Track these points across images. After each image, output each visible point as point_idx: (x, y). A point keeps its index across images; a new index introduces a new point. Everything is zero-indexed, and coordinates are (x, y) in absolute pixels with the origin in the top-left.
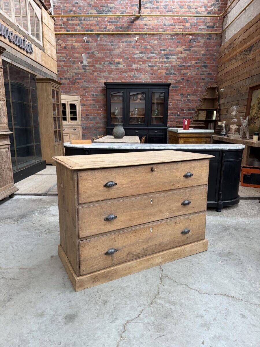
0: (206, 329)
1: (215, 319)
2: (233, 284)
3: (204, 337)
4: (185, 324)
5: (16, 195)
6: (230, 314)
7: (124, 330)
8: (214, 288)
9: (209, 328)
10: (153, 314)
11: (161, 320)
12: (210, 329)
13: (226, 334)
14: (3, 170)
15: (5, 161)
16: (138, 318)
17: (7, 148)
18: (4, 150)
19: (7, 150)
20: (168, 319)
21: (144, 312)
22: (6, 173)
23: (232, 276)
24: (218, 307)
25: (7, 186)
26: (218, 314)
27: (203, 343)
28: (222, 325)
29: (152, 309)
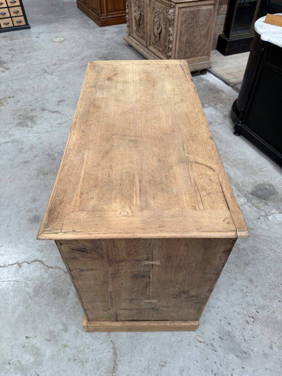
0: (47, 338)
1: (65, 346)
2: (149, 366)
3: (36, 336)
4: (49, 314)
5: (210, 72)
6: (81, 364)
7: (29, 262)
8: (125, 337)
9: (49, 340)
10: (55, 280)
11: (49, 289)
12: (48, 343)
13: (44, 363)
14: (195, 37)
15: (201, 24)
16: (47, 268)
17: (211, 4)
18: (205, 8)
19: (212, 7)
20: (52, 296)
21: (57, 270)
22: (199, 41)
23: (170, 363)
24: (88, 348)
25: (197, 59)
26: (75, 349)
27: (27, 337)
28: (57, 357)
29: (63, 276)
